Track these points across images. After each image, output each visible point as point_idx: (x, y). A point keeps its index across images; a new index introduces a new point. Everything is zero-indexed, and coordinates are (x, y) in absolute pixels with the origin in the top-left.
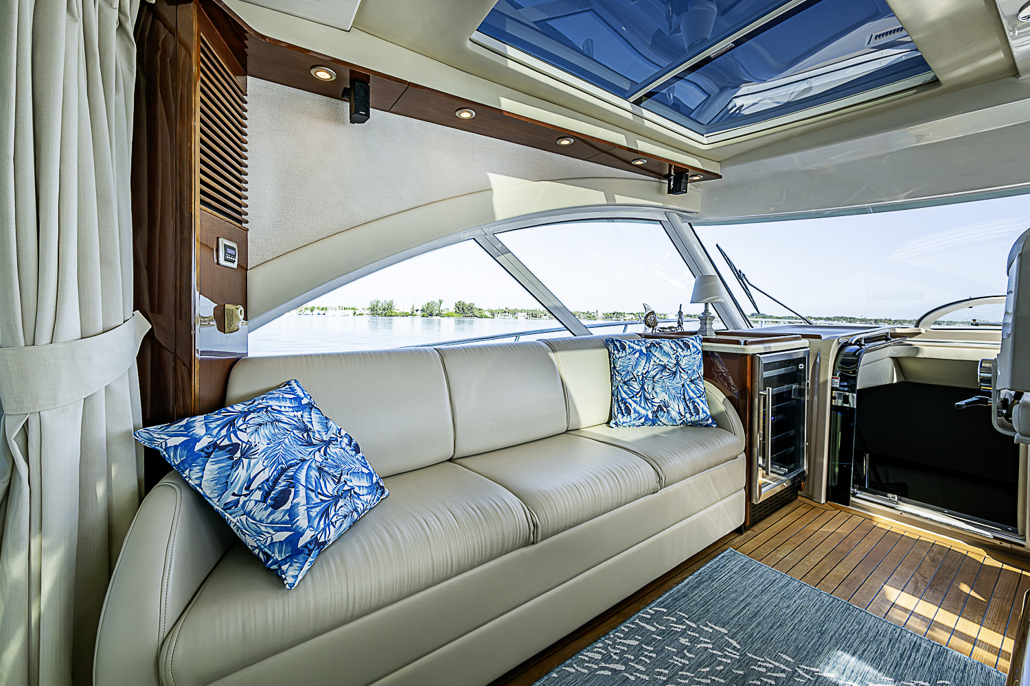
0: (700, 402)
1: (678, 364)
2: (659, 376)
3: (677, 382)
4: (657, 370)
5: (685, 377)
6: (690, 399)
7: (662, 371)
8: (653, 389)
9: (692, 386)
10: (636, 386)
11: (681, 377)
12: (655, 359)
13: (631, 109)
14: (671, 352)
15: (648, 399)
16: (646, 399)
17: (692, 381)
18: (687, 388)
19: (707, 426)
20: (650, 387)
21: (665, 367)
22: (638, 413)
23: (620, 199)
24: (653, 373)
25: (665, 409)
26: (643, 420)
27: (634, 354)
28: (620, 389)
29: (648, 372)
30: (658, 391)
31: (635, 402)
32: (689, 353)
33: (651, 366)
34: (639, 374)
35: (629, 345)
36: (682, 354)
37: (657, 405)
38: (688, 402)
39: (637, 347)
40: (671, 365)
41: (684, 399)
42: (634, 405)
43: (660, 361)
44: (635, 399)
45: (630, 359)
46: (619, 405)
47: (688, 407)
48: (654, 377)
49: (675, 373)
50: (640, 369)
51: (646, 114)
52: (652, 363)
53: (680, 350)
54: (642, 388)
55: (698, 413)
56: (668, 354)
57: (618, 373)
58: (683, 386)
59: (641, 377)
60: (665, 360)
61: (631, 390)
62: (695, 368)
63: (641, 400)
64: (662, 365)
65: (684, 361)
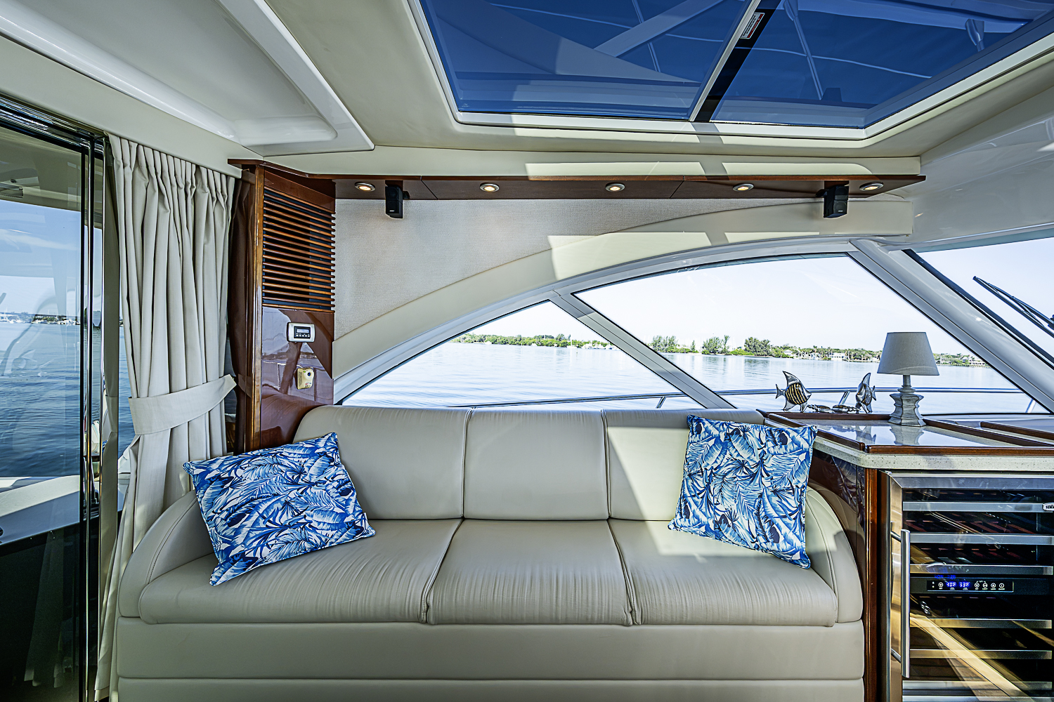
0: (781, 525)
1: (761, 463)
2: (730, 475)
3: (754, 489)
4: (731, 466)
5: (768, 484)
6: (767, 516)
7: (737, 469)
8: (720, 491)
9: (775, 499)
10: (701, 483)
11: (761, 482)
12: (733, 451)
13: (693, 130)
14: (756, 445)
15: (711, 504)
16: (709, 502)
17: (775, 492)
18: (766, 500)
19: (792, 562)
20: (717, 488)
21: (742, 464)
22: (697, 518)
23: (732, 237)
24: (725, 470)
25: (730, 522)
26: (703, 529)
27: (708, 441)
28: (686, 484)
29: (719, 467)
30: (725, 496)
31: (696, 503)
32: (783, 450)
33: (725, 460)
34: (708, 468)
35: (706, 429)
36: (772, 450)
37: (721, 513)
38: (762, 521)
39: (715, 432)
40: (751, 463)
41: (758, 514)
42: (692, 507)
43: (739, 455)
44: (696, 498)
45: (700, 446)
47: (762, 527)
48: (724, 476)
49: (753, 476)
50: (711, 461)
51: (722, 128)
52: (728, 456)
53: (770, 444)
54: (707, 487)
55: (776, 540)
56: (751, 448)
57: (687, 462)
58: (761, 496)
59: (709, 472)
60: (745, 455)
61: (693, 487)
62: (788, 474)
63: (702, 502)
64: (739, 461)
65: (772, 461)
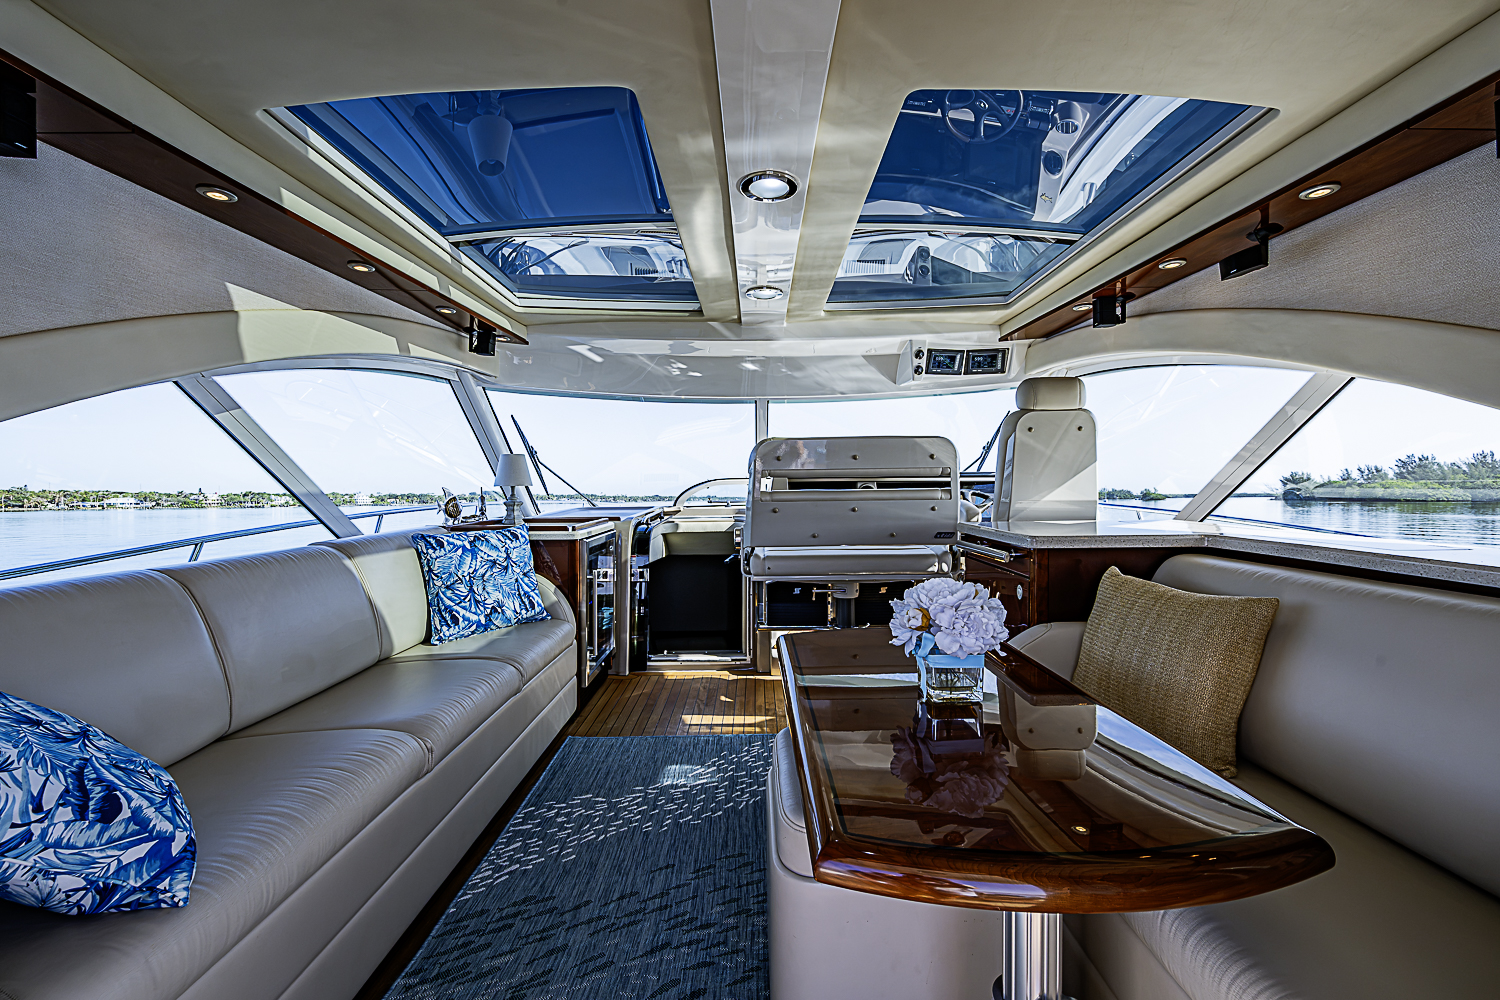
0: (534, 596)
1: (508, 557)
2: (489, 573)
3: (510, 577)
4: (486, 566)
5: (518, 570)
6: (525, 593)
7: (492, 567)
8: (484, 589)
9: (526, 579)
10: (463, 589)
11: (513, 571)
12: (482, 554)
13: (449, 250)
14: (500, 545)
15: (479, 602)
16: (477, 602)
17: (525, 575)
18: (521, 582)
19: (543, 619)
20: (480, 588)
21: (494, 562)
22: (468, 620)
24: (482, 571)
25: (499, 610)
26: (474, 627)
27: (456, 551)
28: (442, 596)
29: (475, 570)
30: (489, 591)
31: (464, 608)
32: (518, 544)
33: (479, 564)
34: (465, 574)
35: (447, 541)
36: (511, 546)
37: (490, 606)
38: (523, 598)
39: (459, 543)
40: (501, 559)
41: (519, 595)
42: (462, 612)
43: (489, 556)
44: (463, 604)
45: (451, 558)
46: (442, 616)
47: (524, 602)
48: (483, 576)
49: (506, 568)
50: (465, 568)
51: (465, 260)
52: (479, 559)
53: (508, 541)
54: (471, 590)
55: (533, 608)
56: (496, 548)
57: (438, 577)
58: (517, 580)
59: (467, 578)
60: (494, 554)
61: (456, 595)
62: (527, 560)
63: (470, 605)
64: (491, 561)
65: (515, 554)
